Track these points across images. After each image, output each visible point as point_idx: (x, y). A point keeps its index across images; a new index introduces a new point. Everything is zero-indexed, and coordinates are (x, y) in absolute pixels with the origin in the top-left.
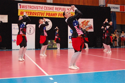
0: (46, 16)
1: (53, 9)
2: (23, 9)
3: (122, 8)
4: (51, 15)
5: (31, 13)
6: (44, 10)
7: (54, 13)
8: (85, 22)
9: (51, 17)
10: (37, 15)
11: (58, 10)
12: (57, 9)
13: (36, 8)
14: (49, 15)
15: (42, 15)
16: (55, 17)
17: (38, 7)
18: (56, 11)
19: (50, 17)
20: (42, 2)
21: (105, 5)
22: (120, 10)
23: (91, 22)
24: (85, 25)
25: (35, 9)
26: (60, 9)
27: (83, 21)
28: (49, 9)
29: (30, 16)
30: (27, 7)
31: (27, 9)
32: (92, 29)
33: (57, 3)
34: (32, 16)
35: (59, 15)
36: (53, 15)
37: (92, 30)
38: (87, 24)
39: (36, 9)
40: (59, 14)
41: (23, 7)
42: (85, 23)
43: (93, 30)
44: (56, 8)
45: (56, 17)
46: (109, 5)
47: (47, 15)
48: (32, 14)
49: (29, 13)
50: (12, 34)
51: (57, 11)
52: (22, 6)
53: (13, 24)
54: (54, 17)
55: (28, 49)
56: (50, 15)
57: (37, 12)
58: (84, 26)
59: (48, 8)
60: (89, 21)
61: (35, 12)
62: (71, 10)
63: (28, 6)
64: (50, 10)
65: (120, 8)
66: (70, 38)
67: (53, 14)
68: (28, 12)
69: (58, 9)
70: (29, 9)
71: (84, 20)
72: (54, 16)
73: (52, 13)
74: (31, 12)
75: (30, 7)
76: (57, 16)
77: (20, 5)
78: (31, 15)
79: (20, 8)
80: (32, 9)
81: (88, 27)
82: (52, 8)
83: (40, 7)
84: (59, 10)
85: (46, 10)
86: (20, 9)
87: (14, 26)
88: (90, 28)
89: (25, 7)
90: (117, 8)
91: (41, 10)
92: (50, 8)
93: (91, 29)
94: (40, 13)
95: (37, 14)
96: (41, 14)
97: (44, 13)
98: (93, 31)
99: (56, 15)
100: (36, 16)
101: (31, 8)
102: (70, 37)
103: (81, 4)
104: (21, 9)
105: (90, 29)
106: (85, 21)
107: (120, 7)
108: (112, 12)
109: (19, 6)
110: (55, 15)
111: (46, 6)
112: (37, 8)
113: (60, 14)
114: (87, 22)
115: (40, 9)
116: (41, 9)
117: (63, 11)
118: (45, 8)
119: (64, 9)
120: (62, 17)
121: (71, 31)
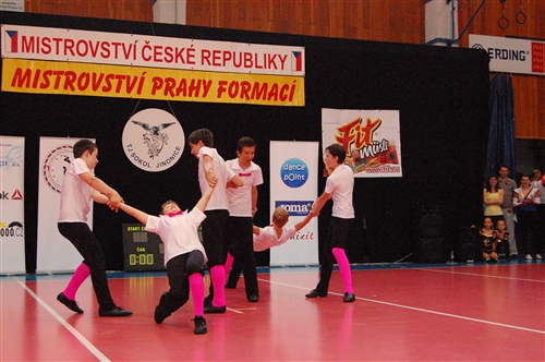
0: (153, 93)
1: (191, 59)
2: (30, 55)
4: (179, 91)
5: (71, 77)
6: (140, 61)
7: (197, 77)
8: (358, 128)
9: (181, 98)
10: (105, 90)
11: (217, 61)
12: (211, 59)
13: (100, 50)
14: (168, 89)
15: (129, 90)
16: (200, 99)
17: (112, 49)
18: (206, 67)
19: (176, 99)
21: (454, 42)
22: (534, 63)
23: (388, 125)
24: (358, 145)
25: (94, 55)
26: (228, 56)
27: (346, 124)
28: (169, 58)
29: (65, 92)
30: (53, 44)
31: (53, 56)
32: (397, 163)
33: (207, 25)
34: (78, 92)
35: (221, 90)
36: (192, 88)
37: (393, 170)
38: (367, 139)
39: (99, 59)
40: (221, 83)
41: (29, 45)
42: (355, 132)
43: (398, 170)
44: (206, 54)
45: (207, 100)
46: (475, 40)
47: (159, 88)
48: (75, 84)
49: (63, 78)
51: (212, 68)
52: (24, 38)
54: (193, 99)
55: (56, 274)
56: (174, 91)
57: (106, 71)
58: (353, 146)
59: (162, 51)
60: (378, 123)
61: (94, 75)
62: (283, 62)
63: (58, 40)
64: (173, 65)
65: (533, 57)
67: (188, 85)
68: (55, 73)
69: (215, 58)
70: (61, 57)
71: (355, 119)
72: (197, 95)
73: (184, 81)
74: (74, 75)
75: (69, 44)
76: (212, 97)
77: (13, 35)
78: (73, 89)
79: (14, 49)
80: (77, 58)
81: (376, 155)
82: (184, 54)
83: (120, 48)
84: (220, 61)
85: (152, 63)
86: (14, 55)
88: (386, 156)
89: (41, 46)
90: (516, 55)
91: (127, 62)
92: (174, 54)
93: (392, 165)
94: (118, 77)
95: (104, 83)
96: (124, 82)
97: (143, 79)
98: (400, 174)
99: (207, 89)
100: (99, 93)
101: (74, 49)
102: (278, 204)
103: (334, 31)
104: (20, 54)
105: (384, 161)
106: (359, 121)
107: (533, 50)
108: (496, 77)
110: (198, 88)
111: (155, 40)
112: (106, 53)
113: (227, 87)
114: (372, 126)
115: (121, 59)
116: (127, 57)
117: (242, 69)
118: (148, 53)
119: (250, 60)
120: (238, 100)
121: (284, 173)
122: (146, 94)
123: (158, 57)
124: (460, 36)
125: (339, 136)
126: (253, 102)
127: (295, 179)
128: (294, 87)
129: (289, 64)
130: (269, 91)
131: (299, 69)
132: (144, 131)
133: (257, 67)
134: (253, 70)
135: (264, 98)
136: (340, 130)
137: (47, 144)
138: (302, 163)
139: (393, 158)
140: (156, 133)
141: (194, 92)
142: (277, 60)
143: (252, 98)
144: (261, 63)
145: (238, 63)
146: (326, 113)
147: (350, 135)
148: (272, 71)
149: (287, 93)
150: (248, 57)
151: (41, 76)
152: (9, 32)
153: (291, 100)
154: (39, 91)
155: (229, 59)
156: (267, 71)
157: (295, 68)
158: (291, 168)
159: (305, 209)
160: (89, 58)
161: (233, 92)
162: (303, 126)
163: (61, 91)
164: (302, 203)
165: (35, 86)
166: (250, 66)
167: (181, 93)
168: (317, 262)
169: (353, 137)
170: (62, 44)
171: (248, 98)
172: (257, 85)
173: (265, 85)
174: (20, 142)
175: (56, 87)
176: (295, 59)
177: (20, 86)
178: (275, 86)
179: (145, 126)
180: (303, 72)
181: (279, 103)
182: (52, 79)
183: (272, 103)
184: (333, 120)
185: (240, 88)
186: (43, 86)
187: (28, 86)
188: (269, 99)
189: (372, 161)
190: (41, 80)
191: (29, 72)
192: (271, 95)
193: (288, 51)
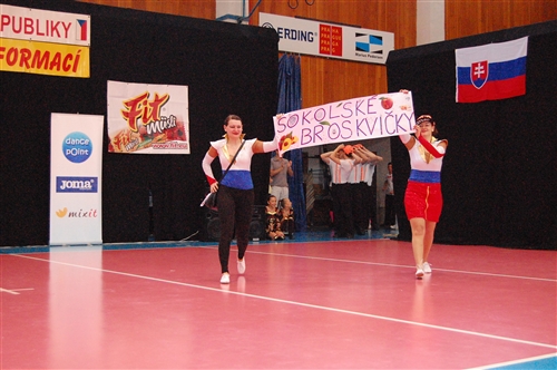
3: (332, 37)
8: (145, 103)
21: (245, 19)
22: (321, 45)
23: (176, 101)
24: (145, 120)
26: (6, 20)
27: (133, 98)
32: (183, 139)
37: (180, 146)
38: (154, 114)
42: (142, 107)
43: (185, 147)
46: (266, 19)
58: (140, 121)
60: (167, 98)
62: (66, 30)
65: (321, 39)
66: (59, 190)
71: (142, 93)
81: (163, 131)
88: (173, 133)
90: (305, 36)
93: (179, 142)
98: (187, 152)
102: (59, 180)
105: (171, 138)
106: (147, 95)
107: (321, 32)
108: (284, 57)
113: (5, 53)
114: (158, 100)
117: (22, 35)
119: (30, 26)
120: (17, 68)
121: (66, 147)
124: (251, 14)
125: (126, 110)
126: (34, 71)
127: (77, 154)
128: (78, 57)
129: (73, 32)
130: (51, 59)
131: (84, 38)
133: (38, 34)
134: (34, 36)
135: (46, 68)
136: (126, 104)
138: (85, 137)
139: (180, 135)
142: (60, 28)
143: (33, 66)
144: (42, 29)
145: (17, 29)
146: (111, 85)
147: (137, 110)
148: (55, 38)
149: (71, 63)
150: (29, 23)
153: (74, 70)
155: (7, 24)
156: (48, 39)
157: (79, 37)
158: (73, 142)
159: (88, 185)
161: (12, 59)
162: (88, 98)
164: (85, 179)
166: (31, 33)
168: (101, 241)
169: (140, 112)
171: (28, 67)
172: (38, 53)
173: (47, 54)
176: (79, 28)
178: (58, 55)
180: (88, 42)
181: (62, 73)
183: (54, 72)
184: (119, 93)
185: (20, 55)
188: (51, 68)
189: (160, 137)
192: (53, 64)
193: (72, 18)
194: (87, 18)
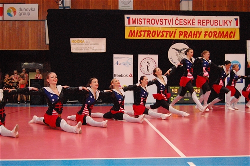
0: (180, 37)
1: (194, 24)
2: (135, 25)
4: (189, 36)
5: (149, 33)
6: (175, 26)
7: (196, 30)
9: (190, 39)
10: (162, 37)
11: (204, 24)
12: (202, 23)
13: (160, 22)
14: (185, 36)
15: (171, 37)
16: (197, 39)
17: (164, 21)
18: (200, 26)
19: (188, 39)
20: (171, 10)
25: (158, 24)
26: (208, 22)
28: (185, 24)
29: (148, 38)
30: (143, 21)
31: (143, 25)
33: (201, 10)
34: (152, 38)
35: (206, 35)
36: (194, 35)
40: (206, 32)
41: (135, 22)
44: (200, 22)
45: (200, 39)
47: (182, 35)
48: (151, 35)
49: (147, 33)
50: (114, 74)
51: (202, 27)
52: (133, 19)
53: (115, 56)
54: (195, 39)
56: (188, 36)
57: (162, 30)
59: (183, 21)
61: (158, 31)
62: (230, 23)
63: (145, 19)
64: (187, 26)
67: (193, 33)
68: (144, 31)
69: (203, 23)
70: (146, 25)
72: (196, 37)
73: (191, 32)
74: (151, 32)
75: (149, 21)
76: (202, 38)
77: (129, 18)
78: (150, 37)
79: (129, 24)
80: (152, 26)
82: (191, 22)
83: (167, 21)
84: (205, 24)
85: (179, 26)
86: (129, 26)
87: (117, 58)
89: (139, 22)
91: (170, 26)
92: (187, 22)
94: (166, 32)
95: (161, 34)
96: (169, 33)
97: (176, 32)
99: (200, 35)
100: (160, 38)
101: (150, 22)
102: (229, 79)
104: (131, 25)
109: (126, 21)
110: (197, 35)
111: (180, 17)
112: (162, 23)
113: (208, 34)
115: (168, 25)
116: (170, 24)
117: (214, 27)
118: (178, 22)
120: (212, 39)
122: (177, 38)
123: (181, 24)
126: (219, 39)
128: (235, 33)
130: (225, 34)
131: (237, 25)
132: (177, 52)
134: (219, 27)
135: (223, 38)
137: (141, 57)
138: (238, 63)
140: (181, 52)
141: (195, 36)
142: (228, 23)
143: (218, 37)
144: (221, 24)
145: (212, 24)
146: (248, 42)
148: (226, 27)
149: (232, 35)
150: (216, 22)
151: (139, 33)
152: (128, 18)
153: (234, 38)
154: (138, 38)
156: (224, 27)
157: (235, 25)
158: (234, 64)
159: (240, 81)
160: (156, 25)
161: (211, 35)
162: (239, 48)
163: (146, 38)
165: (137, 37)
166: (217, 25)
167: (190, 37)
168: (245, 102)
170: (146, 21)
171: (216, 38)
172: (220, 32)
173: (223, 33)
174: (132, 56)
175: (144, 36)
176: (235, 21)
177: (132, 37)
178: (228, 32)
179: (176, 50)
180: (239, 27)
181: (229, 39)
182: (143, 33)
183: (226, 39)
185: (213, 34)
186: (139, 36)
187: (134, 37)
190: (139, 34)
191: (134, 31)
192: (226, 36)
193: (233, 18)
194: (238, 18)
